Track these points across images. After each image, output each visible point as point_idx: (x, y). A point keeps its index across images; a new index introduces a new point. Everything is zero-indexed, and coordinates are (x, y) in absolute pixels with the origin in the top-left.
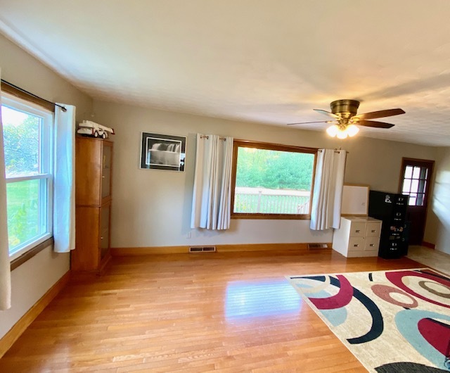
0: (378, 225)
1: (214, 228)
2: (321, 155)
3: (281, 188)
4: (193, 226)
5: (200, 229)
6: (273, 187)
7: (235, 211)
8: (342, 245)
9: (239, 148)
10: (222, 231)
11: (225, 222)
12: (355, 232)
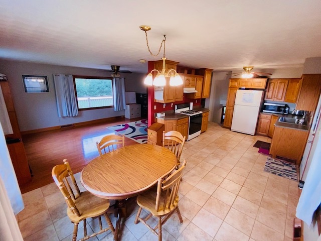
0: (140, 106)
1: (71, 116)
2: (114, 80)
3: (102, 96)
4: (60, 116)
5: (64, 117)
6: (95, 95)
7: (79, 108)
8: (128, 115)
9: (76, 79)
10: (75, 117)
11: (76, 113)
12: (131, 109)
